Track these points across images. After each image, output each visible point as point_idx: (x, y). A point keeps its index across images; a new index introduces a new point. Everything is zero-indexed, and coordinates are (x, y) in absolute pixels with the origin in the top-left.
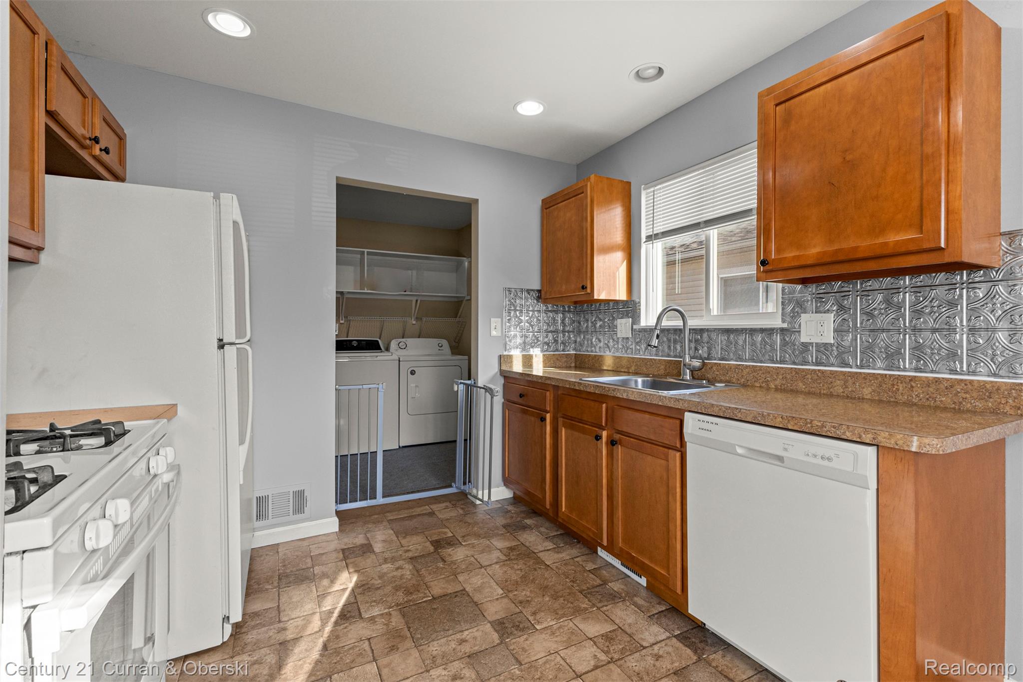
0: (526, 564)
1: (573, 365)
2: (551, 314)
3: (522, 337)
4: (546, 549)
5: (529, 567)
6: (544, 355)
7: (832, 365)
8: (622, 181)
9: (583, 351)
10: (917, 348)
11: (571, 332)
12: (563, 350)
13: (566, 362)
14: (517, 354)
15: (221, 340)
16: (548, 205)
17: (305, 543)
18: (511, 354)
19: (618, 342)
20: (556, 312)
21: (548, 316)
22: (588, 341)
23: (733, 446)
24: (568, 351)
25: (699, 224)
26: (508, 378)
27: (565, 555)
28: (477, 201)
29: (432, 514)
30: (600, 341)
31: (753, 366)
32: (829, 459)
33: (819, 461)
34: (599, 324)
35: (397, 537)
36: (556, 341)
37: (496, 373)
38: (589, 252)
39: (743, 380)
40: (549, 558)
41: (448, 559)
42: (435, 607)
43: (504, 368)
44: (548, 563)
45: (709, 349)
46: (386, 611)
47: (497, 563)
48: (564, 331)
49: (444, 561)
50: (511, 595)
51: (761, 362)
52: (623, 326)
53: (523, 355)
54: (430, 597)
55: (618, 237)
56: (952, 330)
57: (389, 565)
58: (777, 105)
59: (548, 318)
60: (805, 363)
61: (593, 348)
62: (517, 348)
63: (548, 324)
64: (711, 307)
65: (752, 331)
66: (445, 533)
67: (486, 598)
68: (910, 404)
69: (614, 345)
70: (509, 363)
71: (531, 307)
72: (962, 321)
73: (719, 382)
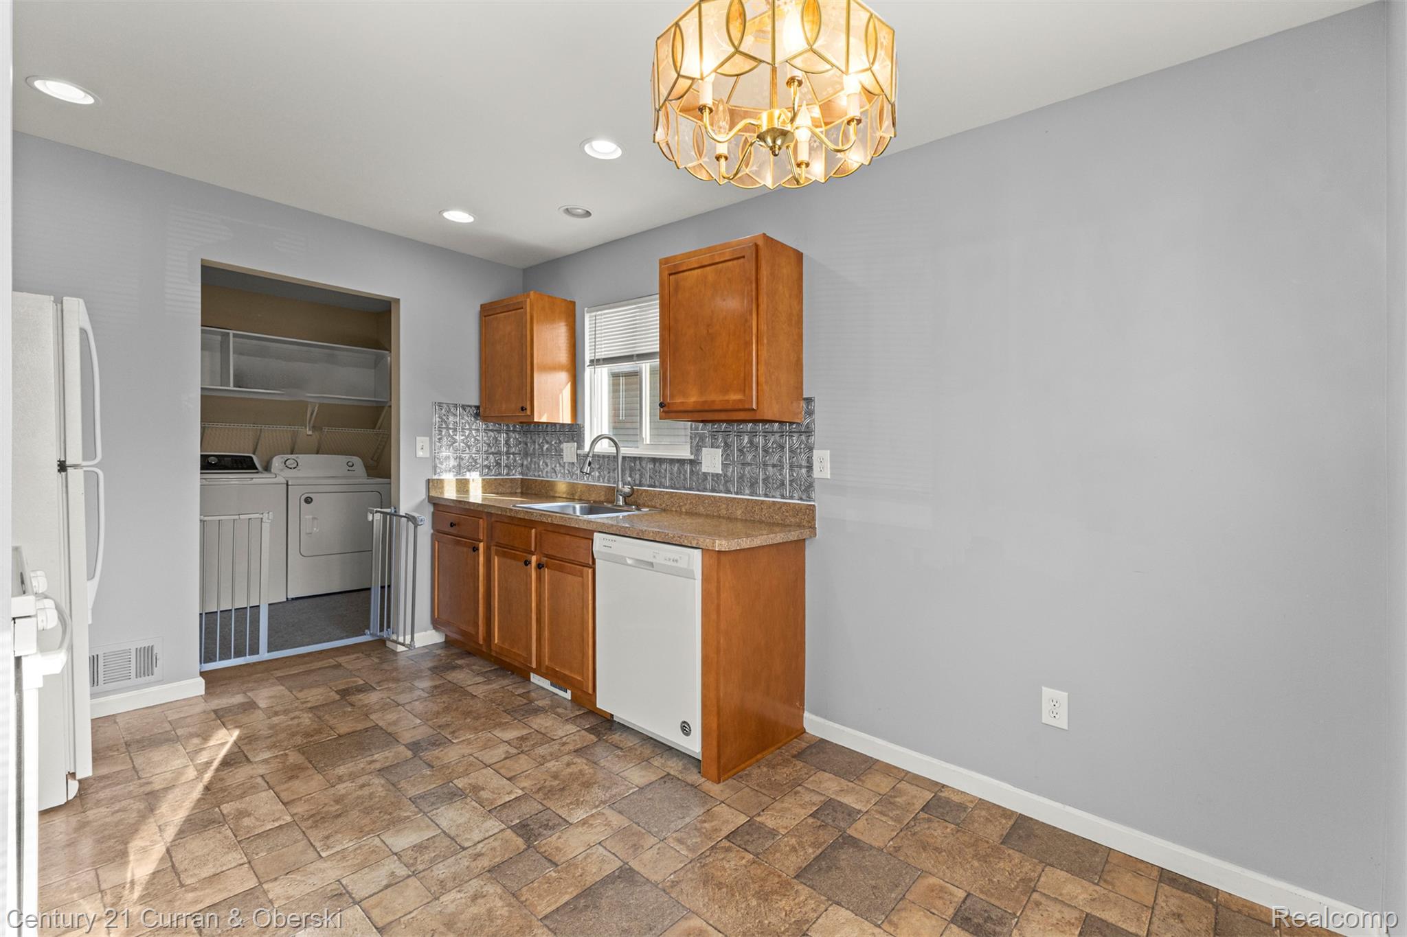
0: (450, 697)
1: (519, 491)
2: (491, 433)
3: (456, 459)
4: (475, 682)
5: (454, 699)
6: (483, 480)
7: (721, 492)
8: (566, 300)
9: (531, 476)
10: (766, 480)
11: (516, 454)
12: (507, 474)
13: (511, 487)
14: (449, 479)
15: (62, 464)
16: (488, 312)
17: (157, 710)
18: (442, 478)
19: (564, 467)
20: (499, 431)
21: (489, 435)
22: (535, 465)
23: (624, 558)
24: (513, 475)
25: (632, 356)
26: (439, 506)
28: (398, 301)
29: (338, 666)
30: (547, 465)
31: (671, 492)
32: (677, 561)
34: (546, 446)
35: (291, 692)
36: (498, 464)
37: (424, 500)
38: (529, 372)
39: (664, 505)
40: (478, 690)
41: (358, 703)
42: (342, 742)
43: (433, 494)
44: (475, 694)
45: (641, 476)
46: (281, 752)
47: (416, 700)
48: (508, 453)
49: (353, 705)
50: (429, 722)
51: (677, 489)
52: (569, 451)
53: (457, 479)
54: (335, 735)
55: (563, 356)
56: (782, 466)
57: (281, 717)
58: (670, 275)
59: (489, 438)
60: (705, 490)
61: (540, 473)
62: (450, 471)
63: (489, 445)
64: (644, 436)
65: (671, 461)
66: (355, 682)
67: (401, 728)
68: (761, 522)
69: (560, 470)
70: (440, 488)
71: (467, 425)
72: (786, 460)
73: (645, 506)
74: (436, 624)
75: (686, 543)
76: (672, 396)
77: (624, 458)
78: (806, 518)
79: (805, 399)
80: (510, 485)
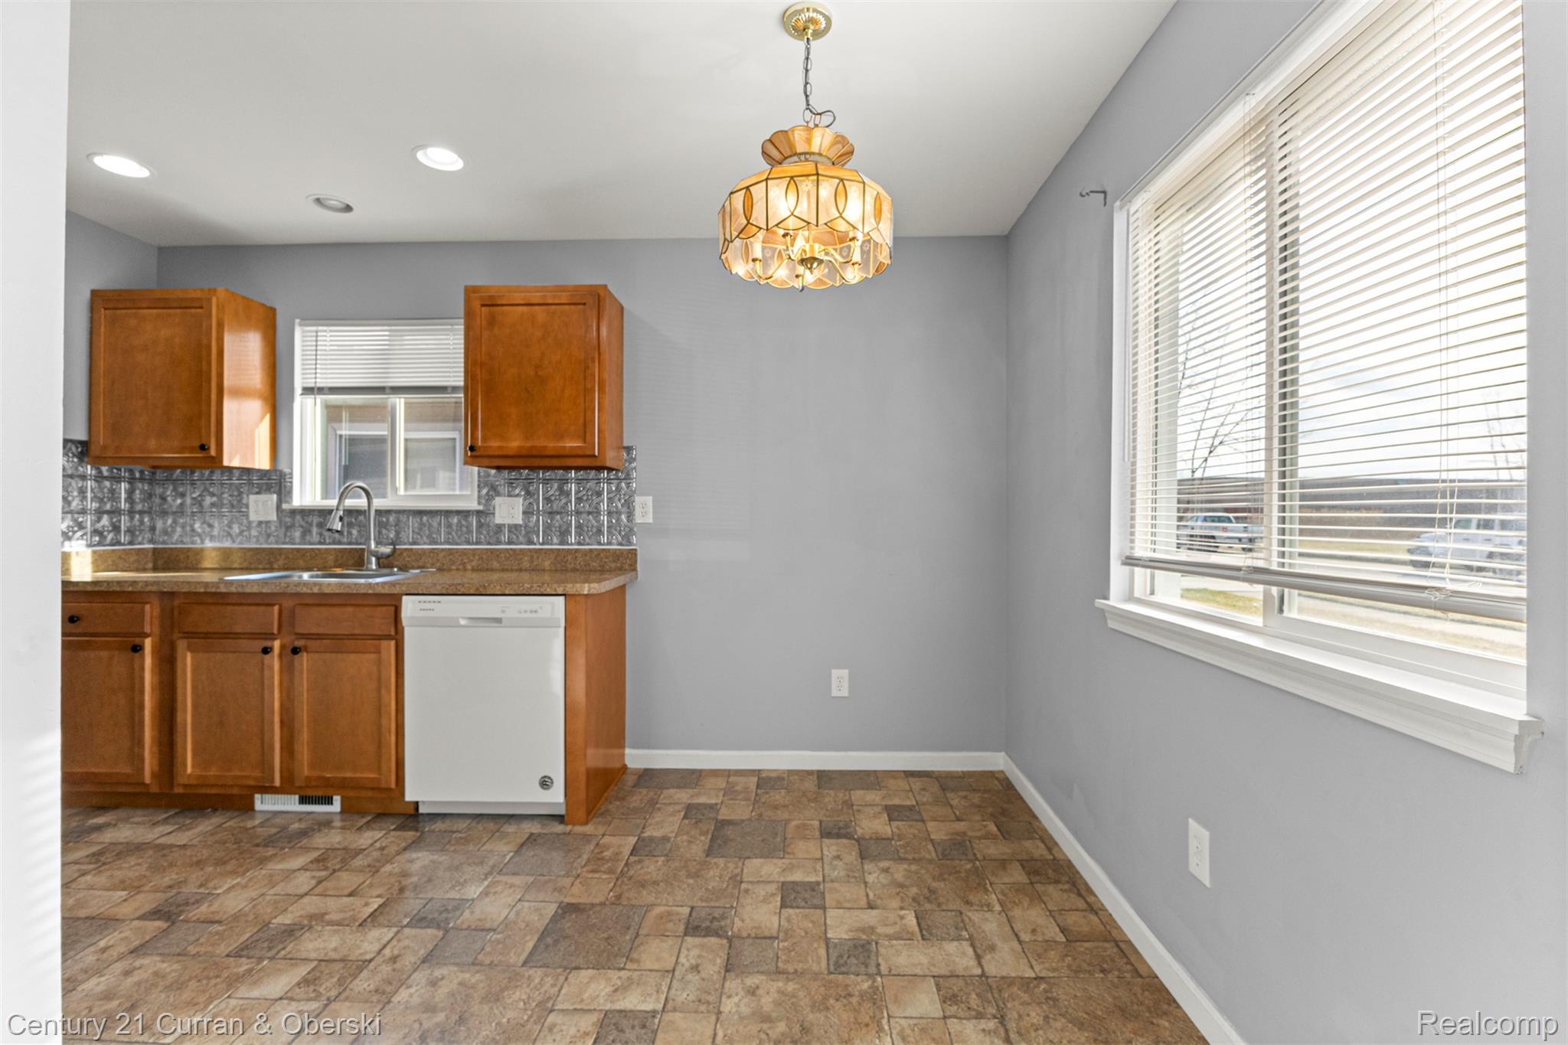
0: (142, 857)
1: (150, 565)
2: (107, 484)
4: (164, 833)
5: (151, 857)
6: (94, 552)
7: (521, 544)
9: (173, 544)
10: (579, 527)
11: (145, 512)
12: (131, 543)
13: (138, 561)
16: (107, 304)
19: (249, 528)
20: (118, 479)
21: (102, 485)
25: (383, 388)
27: (204, 827)
30: (211, 526)
32: (536, 612)
33: (531, 615)
34: (208, 500)
36: (116, 528)
38: (214, 396)
39: (439, 564)
40: (179, 839)
44: (181, 843)
50: (146, 888)
51: (457, 544)
52: (262, 505)
56: (598, 513)
58: (482, 307)
59: (101, 489)
64: (397, 485)
65: (448, 513)
68: (574, 570)
69: (242, 532)
72: (604, 506)
73: (413, 568)
75: (549, 591)
76: (484, 439)
77: (379, 512)
78: (625, 562)
79: (624, 448)
80: (135, 558)
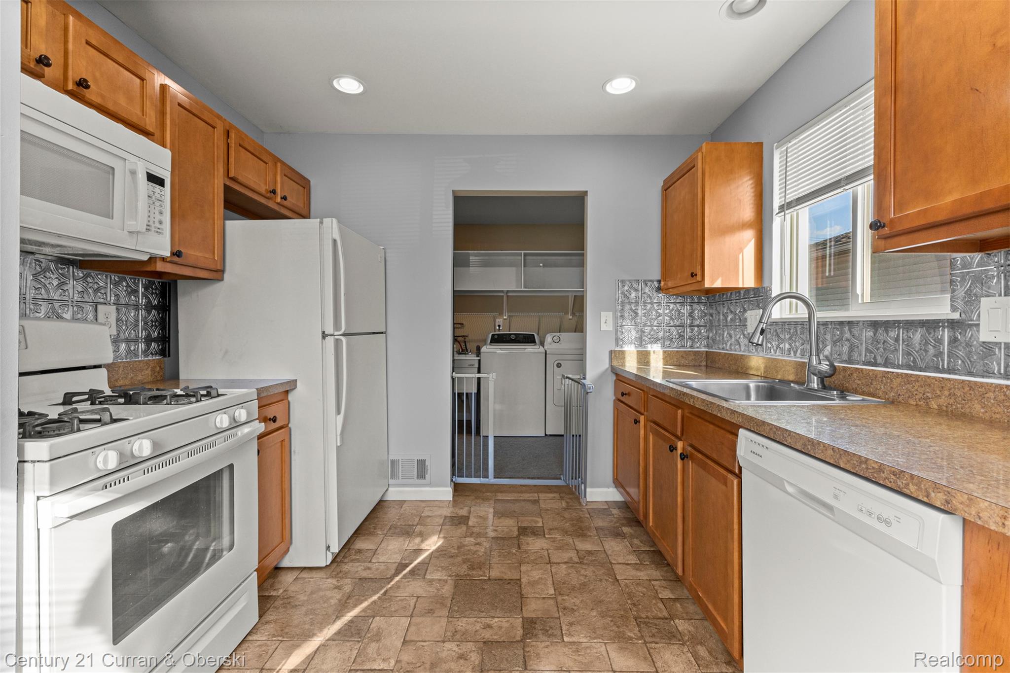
0: (594, 572)
1: (704, 363)
2: (673, 306)
3: (637, 332)
4: (626, 562)
5: (596, 576)
6: (664, 352)
8: (748, 143)
9: (715, 349)
11: (701, 326)
12: (691, 347)
13: (695, 360)
14: (631, 350)
15: (323, 333)
17: (423, 505)
18: (623, 349)
20: (682, 304)
21: (671, 308)
22: (719, 337)
23: (782, 481)
24: (698, 348)
25: (839, 181)
27: (643, 575)
28: (585, 193)
29: (536, 502)
30: (731, 337)
31: (906, 375)
33: (873, 522)
34: (730, 316)
35: (494, 516)
36: (681, 336)
37: (607, 369)
38: (699, 233)
39: (893, 394)
40: (624, 574)
41: (524, 547)
42: (485, 587)
43: (615, 363)
44: (618, 577)
45: (851, 349)
46: (445, 578)
47: (566, 563)
48: (692, 326)
49: (519, 547)
50: (560, 598)
52: (754, 319)
53: (638, 351)
54: (486, 576)
55: (748, 212)
57: (472, 539)
59: (671, 310)
60: (988, 374)
61: (724, 345)
62: (631, 343)
63: (671, 318)
64: (859, 291)
66: (537, 522)
67: (534, 593)
70: (621, 359)
71: (648, 299)
74: (618, 483)
77: (822, 324)
80: (694, 357)
